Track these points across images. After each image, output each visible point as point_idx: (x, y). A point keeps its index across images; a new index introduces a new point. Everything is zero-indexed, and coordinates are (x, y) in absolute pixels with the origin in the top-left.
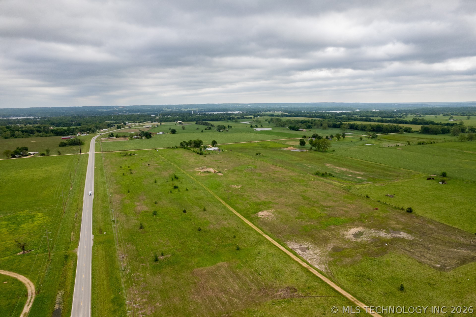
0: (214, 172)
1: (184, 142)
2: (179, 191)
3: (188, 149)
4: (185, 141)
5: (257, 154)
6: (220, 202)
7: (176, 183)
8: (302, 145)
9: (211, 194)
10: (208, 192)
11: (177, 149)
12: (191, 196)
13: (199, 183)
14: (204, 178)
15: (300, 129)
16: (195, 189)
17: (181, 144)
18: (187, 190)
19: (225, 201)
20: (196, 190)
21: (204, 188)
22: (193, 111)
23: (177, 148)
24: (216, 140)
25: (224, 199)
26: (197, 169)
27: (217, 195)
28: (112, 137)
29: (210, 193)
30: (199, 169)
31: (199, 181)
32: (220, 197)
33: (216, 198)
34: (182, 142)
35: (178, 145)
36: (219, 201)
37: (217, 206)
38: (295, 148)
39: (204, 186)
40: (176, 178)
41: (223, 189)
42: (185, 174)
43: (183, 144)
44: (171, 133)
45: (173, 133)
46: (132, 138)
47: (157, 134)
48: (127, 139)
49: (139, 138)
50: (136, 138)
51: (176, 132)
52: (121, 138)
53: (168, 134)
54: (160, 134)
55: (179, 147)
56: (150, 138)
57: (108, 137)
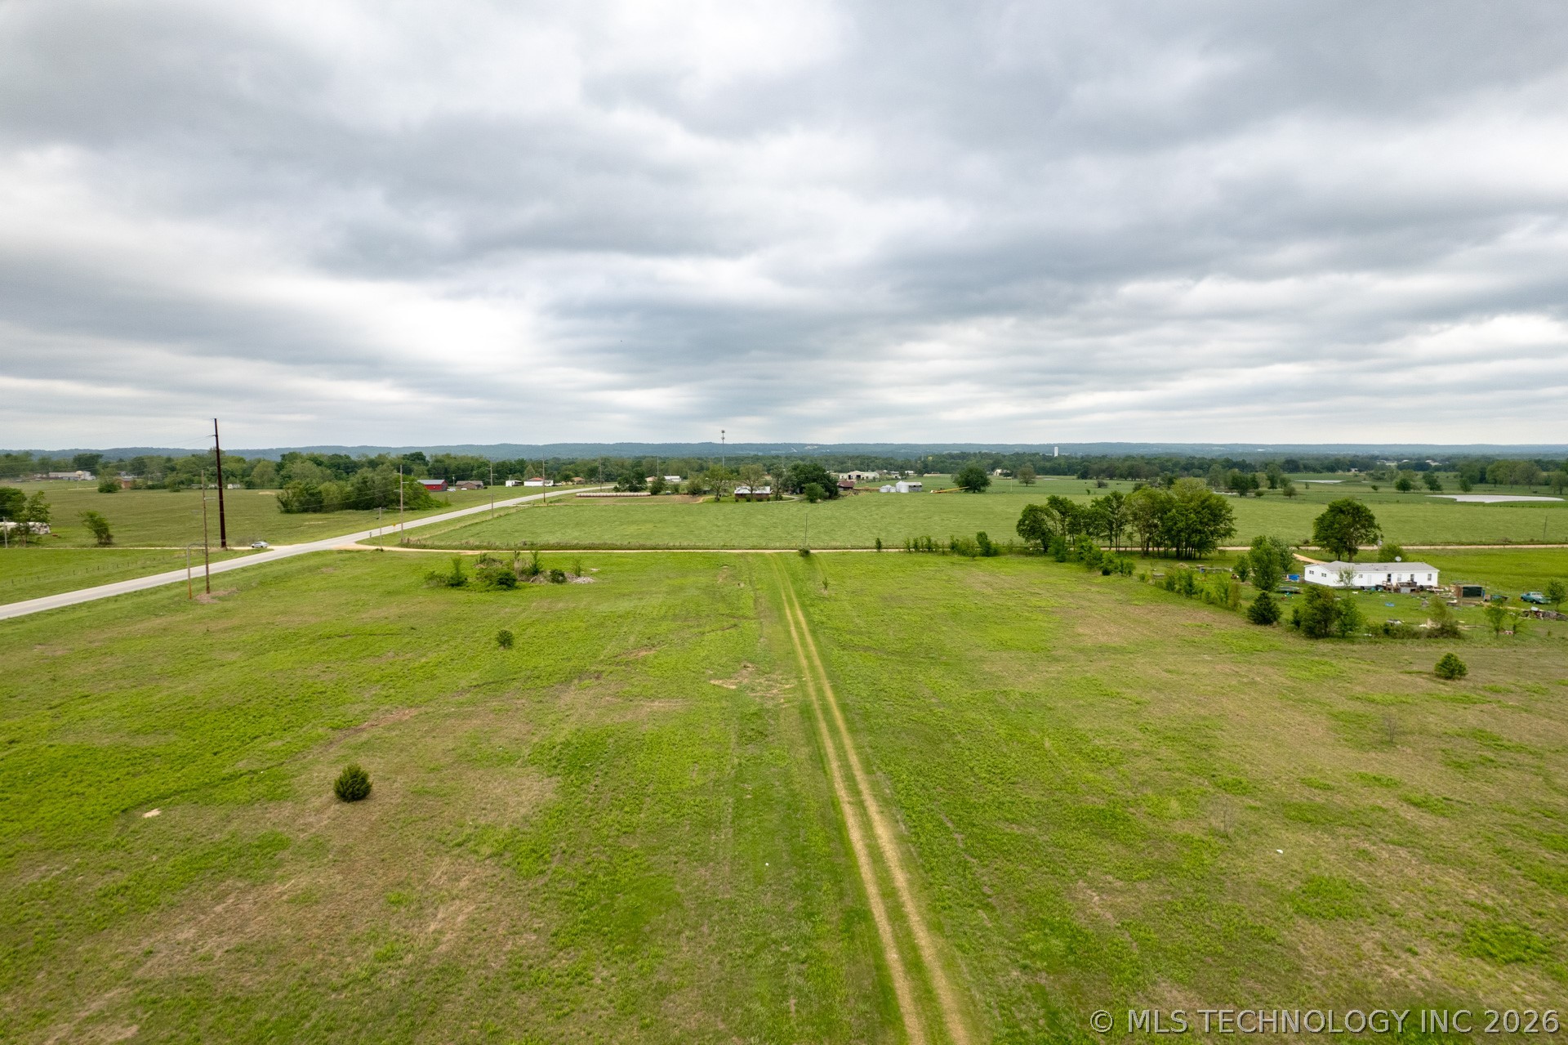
17: (1030, 523)
23: (988, 551)
28: (637, 490)
43: (1050, 523)
44: (957, 488)
45: (967, 490)
46: (722, 499)
47: (883, 490)
48: (701, 499)
49: (761, 498)
50: (748, 498)
51: (986, 483)
52: (677, 497)
53: (940, 491)
54: (898, 493)
55: (1011, 550)
56: (825, 498)
57: (617, 489)
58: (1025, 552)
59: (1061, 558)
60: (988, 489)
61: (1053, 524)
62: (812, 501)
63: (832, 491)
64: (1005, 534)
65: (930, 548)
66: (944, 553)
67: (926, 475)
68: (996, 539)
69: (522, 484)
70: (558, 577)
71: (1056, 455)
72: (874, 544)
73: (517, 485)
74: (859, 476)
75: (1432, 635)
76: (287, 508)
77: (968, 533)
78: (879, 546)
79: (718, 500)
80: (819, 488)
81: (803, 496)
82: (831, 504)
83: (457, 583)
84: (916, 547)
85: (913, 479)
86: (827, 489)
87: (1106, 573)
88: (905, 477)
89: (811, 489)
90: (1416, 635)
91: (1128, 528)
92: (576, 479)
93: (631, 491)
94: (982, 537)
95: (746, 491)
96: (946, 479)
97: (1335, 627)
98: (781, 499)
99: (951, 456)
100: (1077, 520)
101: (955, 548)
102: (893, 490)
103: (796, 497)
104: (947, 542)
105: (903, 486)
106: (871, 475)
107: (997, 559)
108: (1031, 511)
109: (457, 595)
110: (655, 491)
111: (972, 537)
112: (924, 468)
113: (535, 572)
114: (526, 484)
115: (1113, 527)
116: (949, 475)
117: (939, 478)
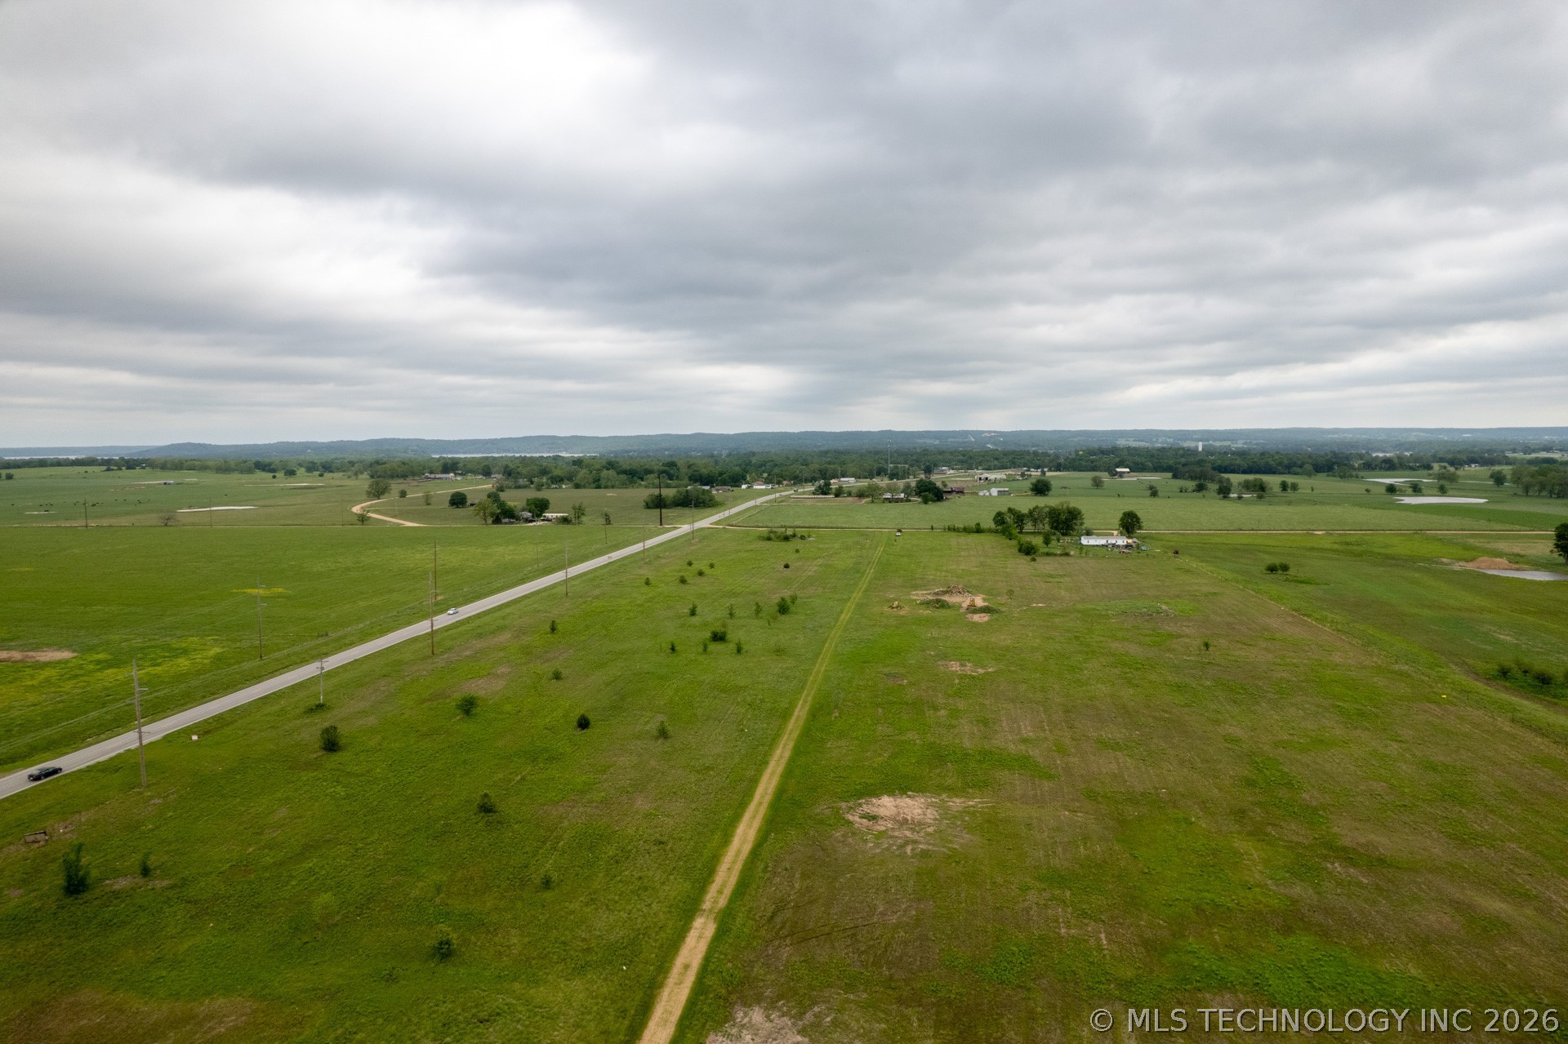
1: (1010, 510)
4: (1012, 507)
11: (976, 535)
14: (889, 621)
17: (999, 519)
20: (771, 657)
23: (979, 531)
24: (1139, 514)
28: (826, 494)
34: (1004, 509)
35: (988, 523)
38: (1517, 566)
41: (887, 669)
43: (1008, 519)
44: (1029, 493)
45: (1036, 495)
46: (875, 501)
47: (981, 494)
48: (864, 501)
49: (898, 501)
50: (889, 501)
51: (1048, 489)
52: (850, 499)
53: (1019, 494)
55: (990, 531)
56: (934, 501)
57: (814, 494)
58: (996, 532)
62: (926, 503)
63: (939, 496)
65: (955, 529)
68: (984, 526)
69: (752, 486)
70: (803, 537)
71: (1200, 449)
73: (749, 487)
75: (1061, 555)
76: (647, 505)
78: (932, 528)
79: (873, 502)
80: (931, 496)
81: (920, 500)
83: (769, 539)
84: (949, 529)
86: (936, 495)
87: (1010, 539)
90: (1056, 555)
91: (1044, 521)
92: (785, 482)
93: (823, 494)
94: (977, 524)
95: (888, 495)
98: (910, 501)
100: (1020, 518)
101: (965, 530)
102: (988, 494)
103: (917, 501)
104: (962, 527)
107: (982, 534)
108: (1000, 514)
109: (769, 542)
110: (837, 495)
111: (973, 524)
113: (794, 536)
114: (754, 487)
115: (1036, 521)
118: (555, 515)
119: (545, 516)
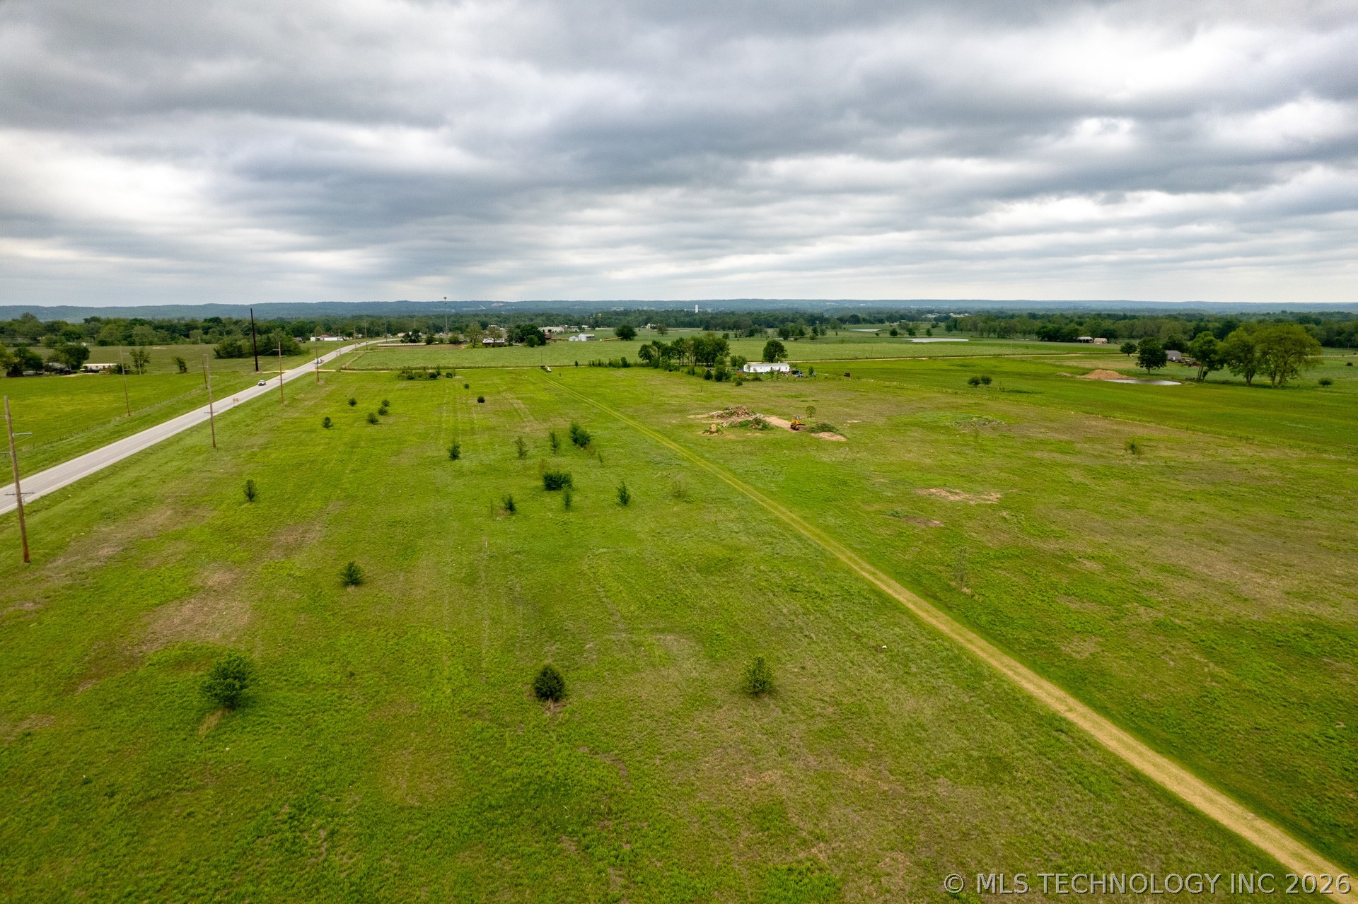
0: (793, 427)
1: (655, 343)
2: (568, 503)
3: (669, 368)
5: (975, 382)
6: (896, 607)
7: (567, 463)
8: (1149, 367)
9: (799, 538)
10: (777, 521)
11: (624, 370)
12: (641, 541)
13: (711, 468)
14: (740, 448)
15: (1082, 338)
16: (679, 495)
17: (645, 353)
18: (624, 499)
19: (932, 597)
20: (686, 506)
21: (743, 495)
22: (697, 306)
23: (626, 365)
25: (915, 582)
26: (700, 416)
27: (850, 546)
28: (415, 342)
29: (786, 527)
30: (712, 417)
31: (707, 459)
32: (876, 558)
33: (849, 571)
35: (633, 356)
36: (879, 594)
37: (878, 649)
38: (1124, 376)
39: (740, 486)
40: (580, 440)
41: (877, 507)
42: (637, 431)
43: (653, 353)
44: (616, 338)
45: (622, 339)
46: (477, 347)
47: (571, 339)
48: (463, 347)
49: (500, 345)
50: (494, 345)
51: (634, 334)
52: (444, 345)
53: (606, 339)
54: (580, 341)
55: (636, 365)
56: (539, 345)
57: (402, 342)
58: (642, 366)
59: (656, 366)
60: (636, 338)
61: (655, 352)
62: (532, 346)
63: (542, 340)
64: (634, 358)
65: (600, 365)
66: (606, 367)
67: (597, 329)
68: (630, 360)
69: (322, 339)
70: (449, 375)
72: (573, 363)
73: (318, 340)
74: (550, 331)
76: (219, 355)
77: (617, 357)
78: (577, 364)
79: (474, 347)
80: (536, 339)
81: (524, 344)
82: (542, 348)
84: (593, 365)
85: (588, 332)
86: (540, 339)
87: (670, 371)
88: (582, 330)
89: (532, 339)
91: (687, 354)
93: (412, 342)
94: (623, 359)
95: (490, 340)
96: (610, 331)
97: (724, 378)
98: (512, 345)
99: (617, 313)
100: (666, 351)
101: (611, 365)
102: (577, 340)
103: (520, 345)
104: (608, 362)
105: (583, 337)
106: (558, 329)
107: (629, 369)
108: (644, 348)
110: (429, 342)
111: (619, 359)
112: (595, 324)
113: (438, 374)
114: (325, 339)
115: (681, 353)
116: (612, 329)
117: (605, 331)
118: (101, 366)
119: (86, 367)
